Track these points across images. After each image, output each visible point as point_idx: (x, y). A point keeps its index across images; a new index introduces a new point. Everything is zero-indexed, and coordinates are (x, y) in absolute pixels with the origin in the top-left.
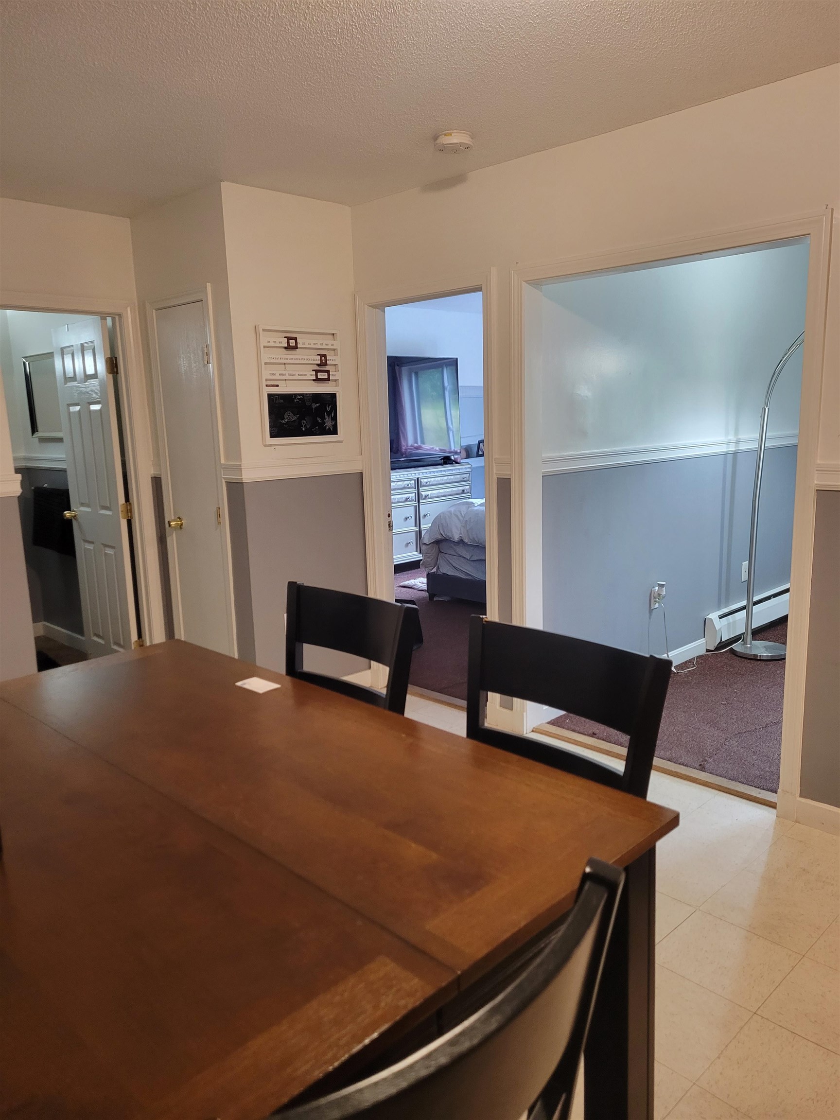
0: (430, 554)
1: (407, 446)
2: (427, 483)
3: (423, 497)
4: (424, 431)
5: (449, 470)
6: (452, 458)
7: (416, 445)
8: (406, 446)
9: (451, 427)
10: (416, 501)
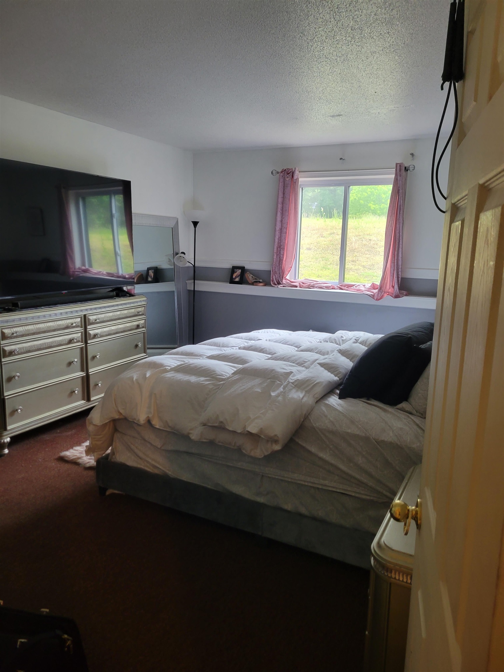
0: (101, 436)
1: (75, 269)
2: (96, 320)
3: (92, 337)
4: (92, 252)
5: (121, 305)
6: (125, 288)
7: (83, 268)
8: (73, 269)
9: (119, 252)
10: (82, 342)
